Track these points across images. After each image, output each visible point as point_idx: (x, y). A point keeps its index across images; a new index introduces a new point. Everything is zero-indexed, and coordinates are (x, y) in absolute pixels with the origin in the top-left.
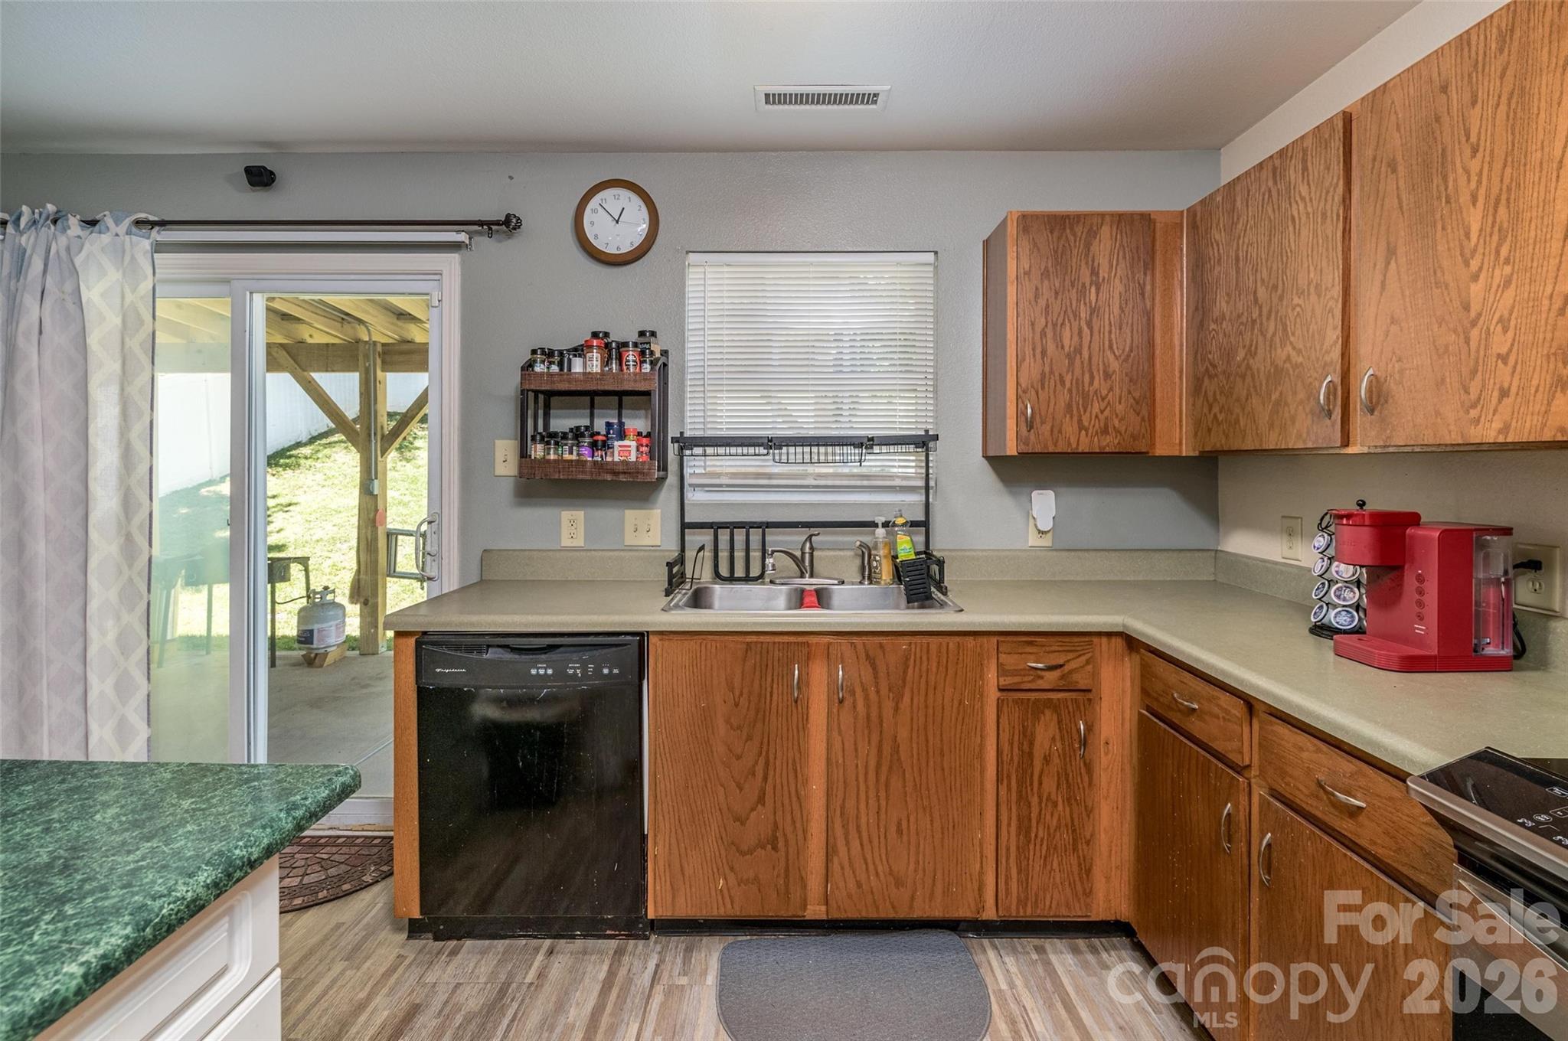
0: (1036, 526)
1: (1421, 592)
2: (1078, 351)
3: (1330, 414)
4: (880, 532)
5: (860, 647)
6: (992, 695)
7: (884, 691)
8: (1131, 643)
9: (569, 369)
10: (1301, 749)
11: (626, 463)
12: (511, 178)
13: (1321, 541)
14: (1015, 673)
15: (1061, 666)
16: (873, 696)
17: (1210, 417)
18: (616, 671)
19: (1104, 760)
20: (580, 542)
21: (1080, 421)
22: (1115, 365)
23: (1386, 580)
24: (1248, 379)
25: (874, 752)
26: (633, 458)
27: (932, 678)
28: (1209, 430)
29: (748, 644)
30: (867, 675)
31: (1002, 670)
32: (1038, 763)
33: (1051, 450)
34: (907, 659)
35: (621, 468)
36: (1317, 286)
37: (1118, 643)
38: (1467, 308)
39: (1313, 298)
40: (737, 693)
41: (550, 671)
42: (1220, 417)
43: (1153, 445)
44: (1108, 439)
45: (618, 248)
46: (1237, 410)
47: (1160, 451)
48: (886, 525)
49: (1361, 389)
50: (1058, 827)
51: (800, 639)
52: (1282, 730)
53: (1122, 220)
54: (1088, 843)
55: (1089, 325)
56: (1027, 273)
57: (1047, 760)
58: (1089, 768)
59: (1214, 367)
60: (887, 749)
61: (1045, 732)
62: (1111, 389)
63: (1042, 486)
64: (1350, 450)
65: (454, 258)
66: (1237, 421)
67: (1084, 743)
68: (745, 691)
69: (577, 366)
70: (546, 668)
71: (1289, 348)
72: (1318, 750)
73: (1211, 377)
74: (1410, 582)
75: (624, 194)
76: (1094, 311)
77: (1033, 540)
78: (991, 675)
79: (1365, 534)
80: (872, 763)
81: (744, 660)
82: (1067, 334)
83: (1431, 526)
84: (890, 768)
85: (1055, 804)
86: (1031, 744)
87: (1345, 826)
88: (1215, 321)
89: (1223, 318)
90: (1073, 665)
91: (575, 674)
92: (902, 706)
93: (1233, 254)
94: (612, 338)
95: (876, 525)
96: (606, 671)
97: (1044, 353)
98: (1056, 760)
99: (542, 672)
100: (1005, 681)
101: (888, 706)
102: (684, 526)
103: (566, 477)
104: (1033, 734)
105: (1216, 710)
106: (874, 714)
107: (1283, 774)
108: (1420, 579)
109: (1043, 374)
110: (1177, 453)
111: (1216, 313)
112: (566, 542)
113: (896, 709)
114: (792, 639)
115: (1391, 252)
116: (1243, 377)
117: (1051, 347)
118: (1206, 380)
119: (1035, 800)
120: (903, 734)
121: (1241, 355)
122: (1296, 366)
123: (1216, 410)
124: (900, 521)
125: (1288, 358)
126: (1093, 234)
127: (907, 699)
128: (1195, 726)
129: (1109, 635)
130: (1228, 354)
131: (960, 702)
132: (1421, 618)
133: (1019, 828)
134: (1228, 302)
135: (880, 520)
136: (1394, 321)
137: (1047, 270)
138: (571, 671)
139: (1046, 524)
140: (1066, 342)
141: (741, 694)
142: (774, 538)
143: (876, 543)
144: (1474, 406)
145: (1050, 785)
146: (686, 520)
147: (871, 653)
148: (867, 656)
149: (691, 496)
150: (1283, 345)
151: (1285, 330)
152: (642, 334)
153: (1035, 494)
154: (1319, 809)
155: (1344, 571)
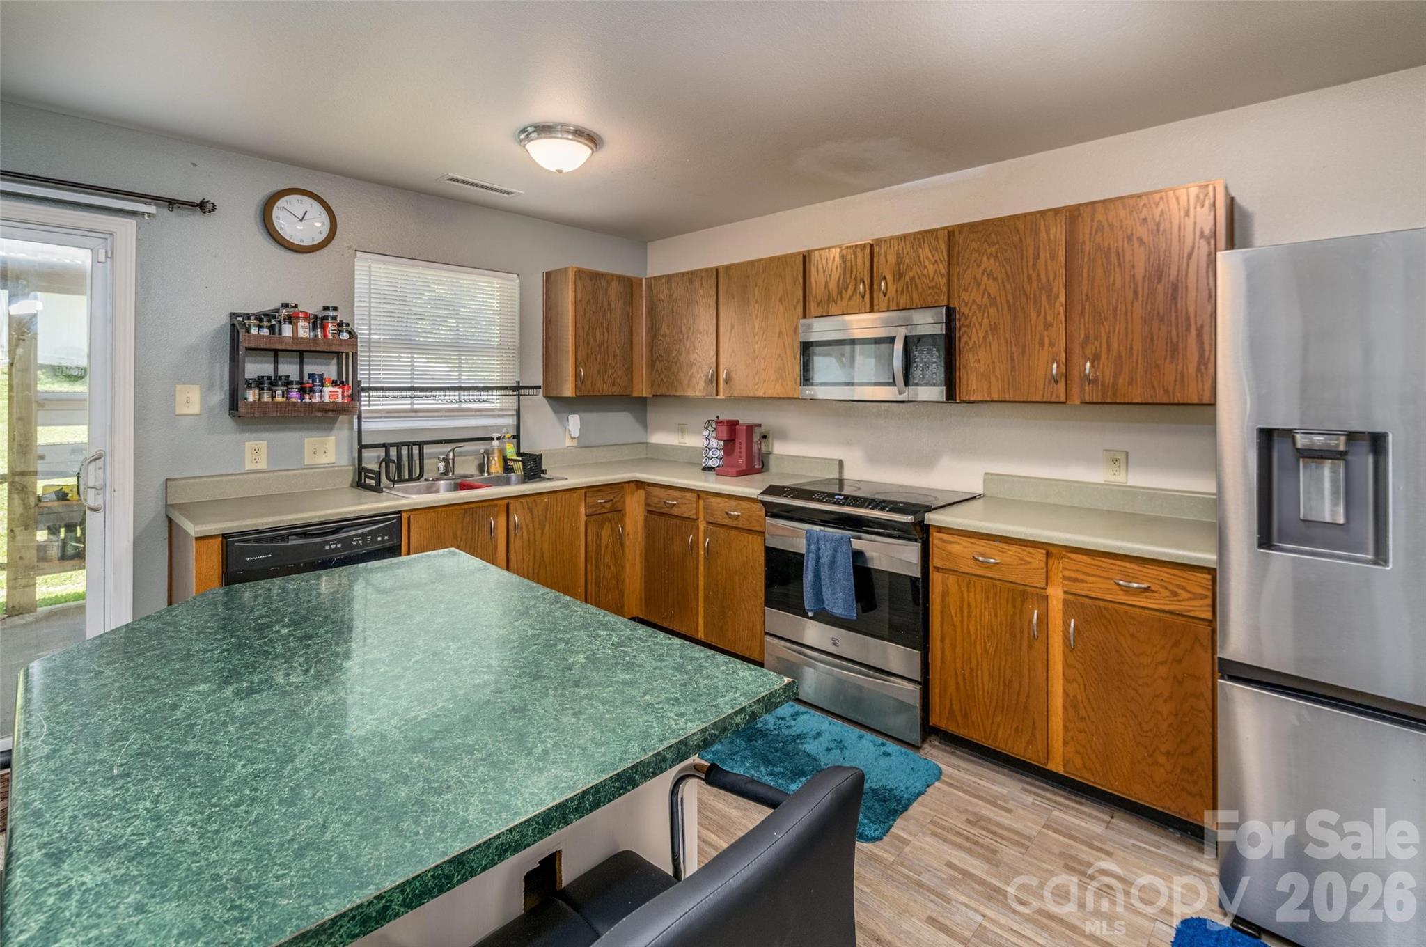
0: (570, 435)
1: (740, 448)
2: (603, 344)
3: (712, 383)
4: (495, 443)
5: (525, 503)
6: (583, 518)
7: (536, 525)
8: (639, 484)
9: (280, 333)
10: (718, 504)
11: (335, 403)
12: (194, 165)
13: (706, 433)
14: (593, 506)
15: (611, 500)
16: (531, 529)
17: (659, 380)
18: (386, 538)
19: (627, 543)
20: (263, 465)
21: (603, 380)
22: (618, 351)
23: (730, 444)
24: (678, 364)
25: (532, 559)
26: (340, 400)
27: (558, 515)
28: (659, 386)
29: (465, 509)
30: (528, 517)
31: (587, 506)
32: (603, 548)
33: (591, 394)
34: (547, 506)
35: (331, 407)
36: (707, 332)
37: (633, 485)
38: (755, 351)
39: (705, 336)
40: (459, 539)
41: (339, 545)
42: (665, 380)
43: (632, 391)
44: (615, 388)
45: (301, 240)
46: (673, 377)
47: (635, 394)
48: (498, 438)
49: (723, 375)
50: (611, 578)
51: (491, 503)
52: (713, 500)
53: (620, 279)
54: (622, 582)
55: (607, 329)
56: (581, 301)
57: (607, 546)
58: (622, 546)
59: (662, 357)
60: (538, 555)
61: (606, 533)
62: (616, 364)
63: (573, 412)
64: (718, 397)
65: (131, 223)
66: (673, 382)
67: (621, 536)
68: (464, 537)
69: (287, 331)
70: (336, 544)
71: (696, 355)
72: (726, 502)
73: (660, 361)
74: (737, 445)
75: (307, 201)
76: (609, 323)
77: (568, 443)
78: (583, 510)
79: (725, 429)
80: (531, 564)
81: (463, 519)
82: (598, 333)
83: (743, 425)
84: (539, 566)
85: (610, 567)
86: (600, 540)
87: (734, 524)
88: (662, 336)
89: (666, 335)
90: (616, 499)
91: (358, 544)
92: (545, 531)
93: (670, 307)
94: (300, 308)
95: (492, 439)
96: (379, 539)
97: (588, 343)
98: (610, 546)
99: (333, 546)
100: (589, 511)
101: (539, 532)
102: (362, 447)
103: (283, 415)
104: (601, 535)
105: (685, 501)
106: (532, 539)
107: (712, 515)
108: (740, 443)
109: (588, 355)
110: (640, 395)
111: (662, 333)
112: (249, 466)
113: (542, 534)
114: (487, 504)
115: (732, 327)
116: (676, 363)
117: (591, 341)
118: (657, 362)
119: (602, 568)
120: (546, 546)
121: (674, 354)
122: (699, 362)
123: (662, 376)
124: (507, 436)
125: (696, 359)
126: (608, 284)
127: (547, 528)
128: (675, 511)
129: (629, 482)
130: (669, 352)
131: (571, 525)
132: (740, 457)
133: (596, 583)
134: (668, 329)
135: (495, 435)
136: (734, 352)
137: (589, 301)
138: (355, 543)
139: (576, 434)
140: (598, 338)
141: (461, 540)
142: (428, 449)
143: (493, 450)
144: (757, 384)
145: (608, 559)
146: (363, 443)
147: (530, 505)
148: (528, 508)
149: (366, 426)
150: (693, 353)
151: (694, 346)
152: (326, 308)
153: (570, 417)
154: (727, 521)
155: (714, 443)
